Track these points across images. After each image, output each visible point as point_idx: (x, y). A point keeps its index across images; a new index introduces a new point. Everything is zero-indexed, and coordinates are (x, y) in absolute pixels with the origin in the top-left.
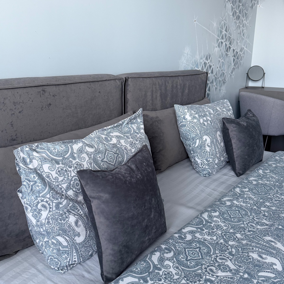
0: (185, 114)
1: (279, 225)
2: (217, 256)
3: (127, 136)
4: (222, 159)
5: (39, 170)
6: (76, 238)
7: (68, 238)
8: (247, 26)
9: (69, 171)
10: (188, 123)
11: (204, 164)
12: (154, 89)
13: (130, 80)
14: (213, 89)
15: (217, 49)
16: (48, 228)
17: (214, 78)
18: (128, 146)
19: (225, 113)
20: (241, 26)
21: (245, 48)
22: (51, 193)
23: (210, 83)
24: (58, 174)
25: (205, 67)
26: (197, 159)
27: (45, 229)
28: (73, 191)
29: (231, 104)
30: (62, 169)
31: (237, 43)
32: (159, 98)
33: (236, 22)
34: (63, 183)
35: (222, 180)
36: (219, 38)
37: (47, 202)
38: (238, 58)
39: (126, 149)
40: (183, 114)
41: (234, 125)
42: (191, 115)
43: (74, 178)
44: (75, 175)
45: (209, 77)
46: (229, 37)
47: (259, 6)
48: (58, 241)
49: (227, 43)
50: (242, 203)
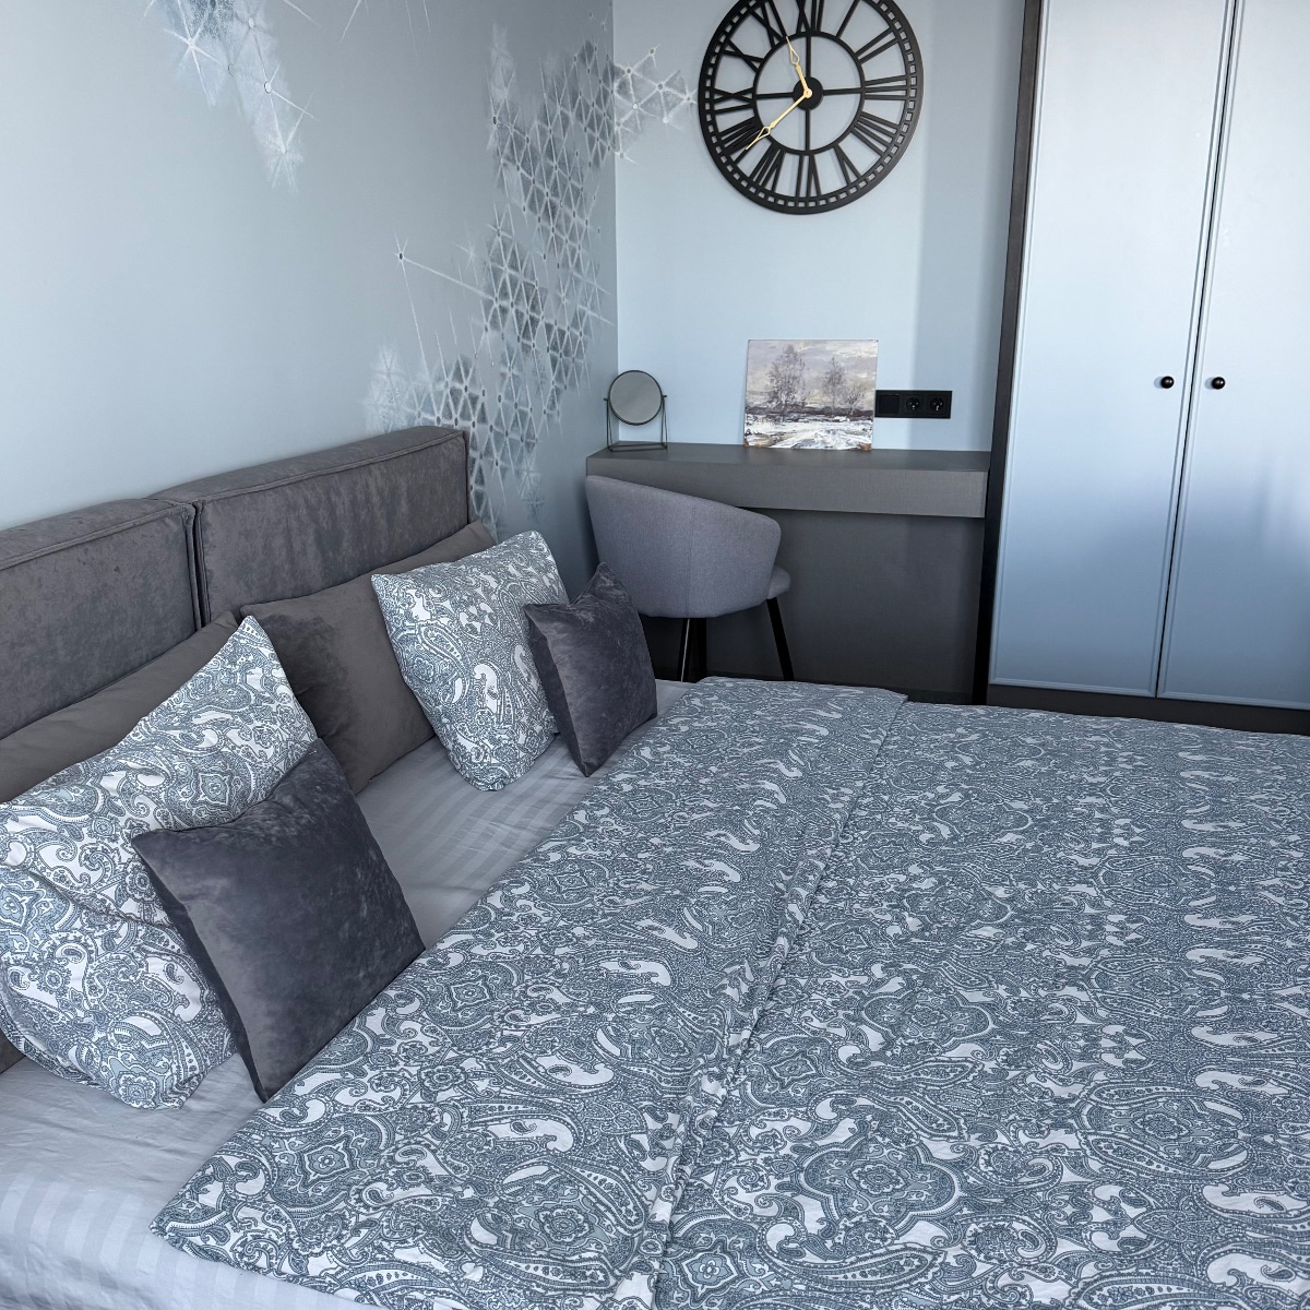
0: (409, 604)
1: (673, 889)
2: (527, 987)
3: (241, 715)
4: (538, 728)
5: (33, 866)
6: (180, 1011)
7: (158, 1016)
8: (586, 235)
9: (112, 851)
10: (423, 629)
11: (486, 752)
12: (294, 524)
13: (209, 509)
14: (493, 474)
15: (488, 337)
16: (96, 1003)
17: (492, 435)
18: (252, 743)
19: (534, 580)
20: (565, 237)
21: (589, 312)
22: (83, 916)
23: (481, 457)
24: (87, 867)
25: (456, 404)
26: (462, 741)
27: (90, 1006)
28: (136, 900)
29: (549, 547)
30: (93, 850)
31: (559, 300)
32: (312, 550)
33: (544, 230)
34: (104, 885)
35: (540, 794)
36: (491, 298)
37: (77, 940)
38: (567, 353)
39: (248, 755)
40: (404, 605)
41: (560, 625)
42: (429, 604)
43: (130, 866)
44: (131, 856)
45: (474, 436)
46: (526, 284)
47: (622, 156)
48: (132, 1029)
49: (520, 308)
50: (590, 851)
